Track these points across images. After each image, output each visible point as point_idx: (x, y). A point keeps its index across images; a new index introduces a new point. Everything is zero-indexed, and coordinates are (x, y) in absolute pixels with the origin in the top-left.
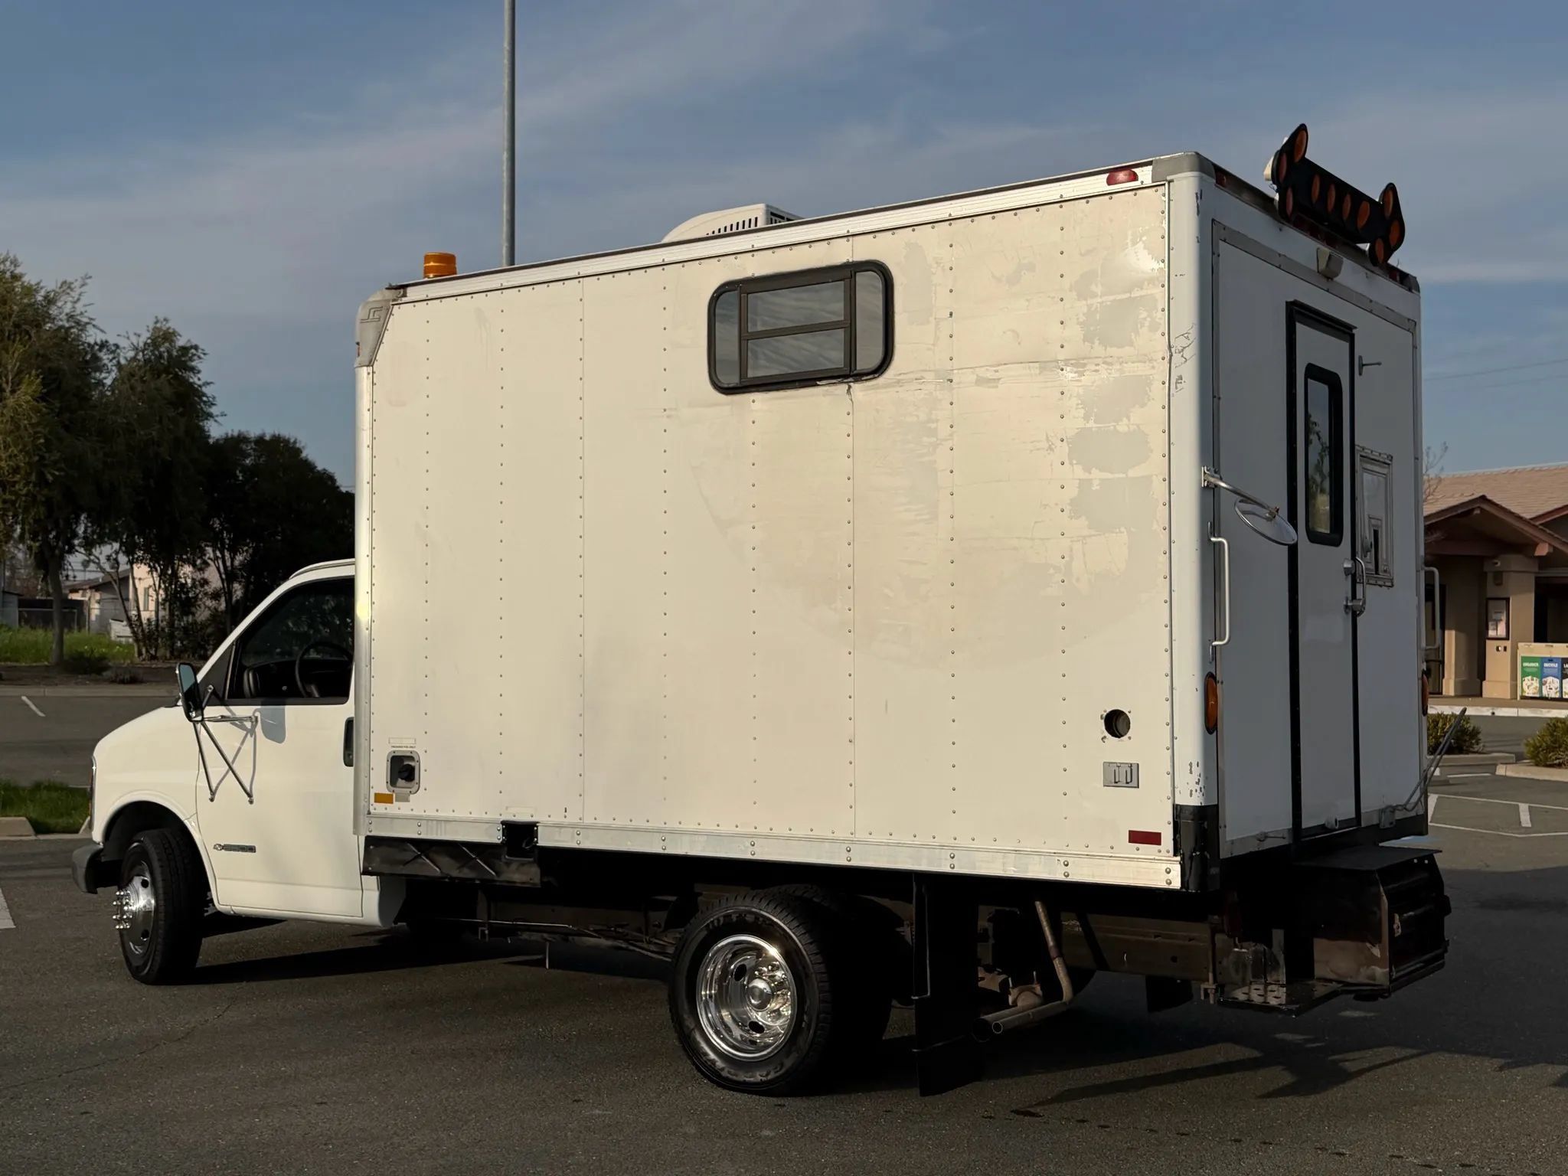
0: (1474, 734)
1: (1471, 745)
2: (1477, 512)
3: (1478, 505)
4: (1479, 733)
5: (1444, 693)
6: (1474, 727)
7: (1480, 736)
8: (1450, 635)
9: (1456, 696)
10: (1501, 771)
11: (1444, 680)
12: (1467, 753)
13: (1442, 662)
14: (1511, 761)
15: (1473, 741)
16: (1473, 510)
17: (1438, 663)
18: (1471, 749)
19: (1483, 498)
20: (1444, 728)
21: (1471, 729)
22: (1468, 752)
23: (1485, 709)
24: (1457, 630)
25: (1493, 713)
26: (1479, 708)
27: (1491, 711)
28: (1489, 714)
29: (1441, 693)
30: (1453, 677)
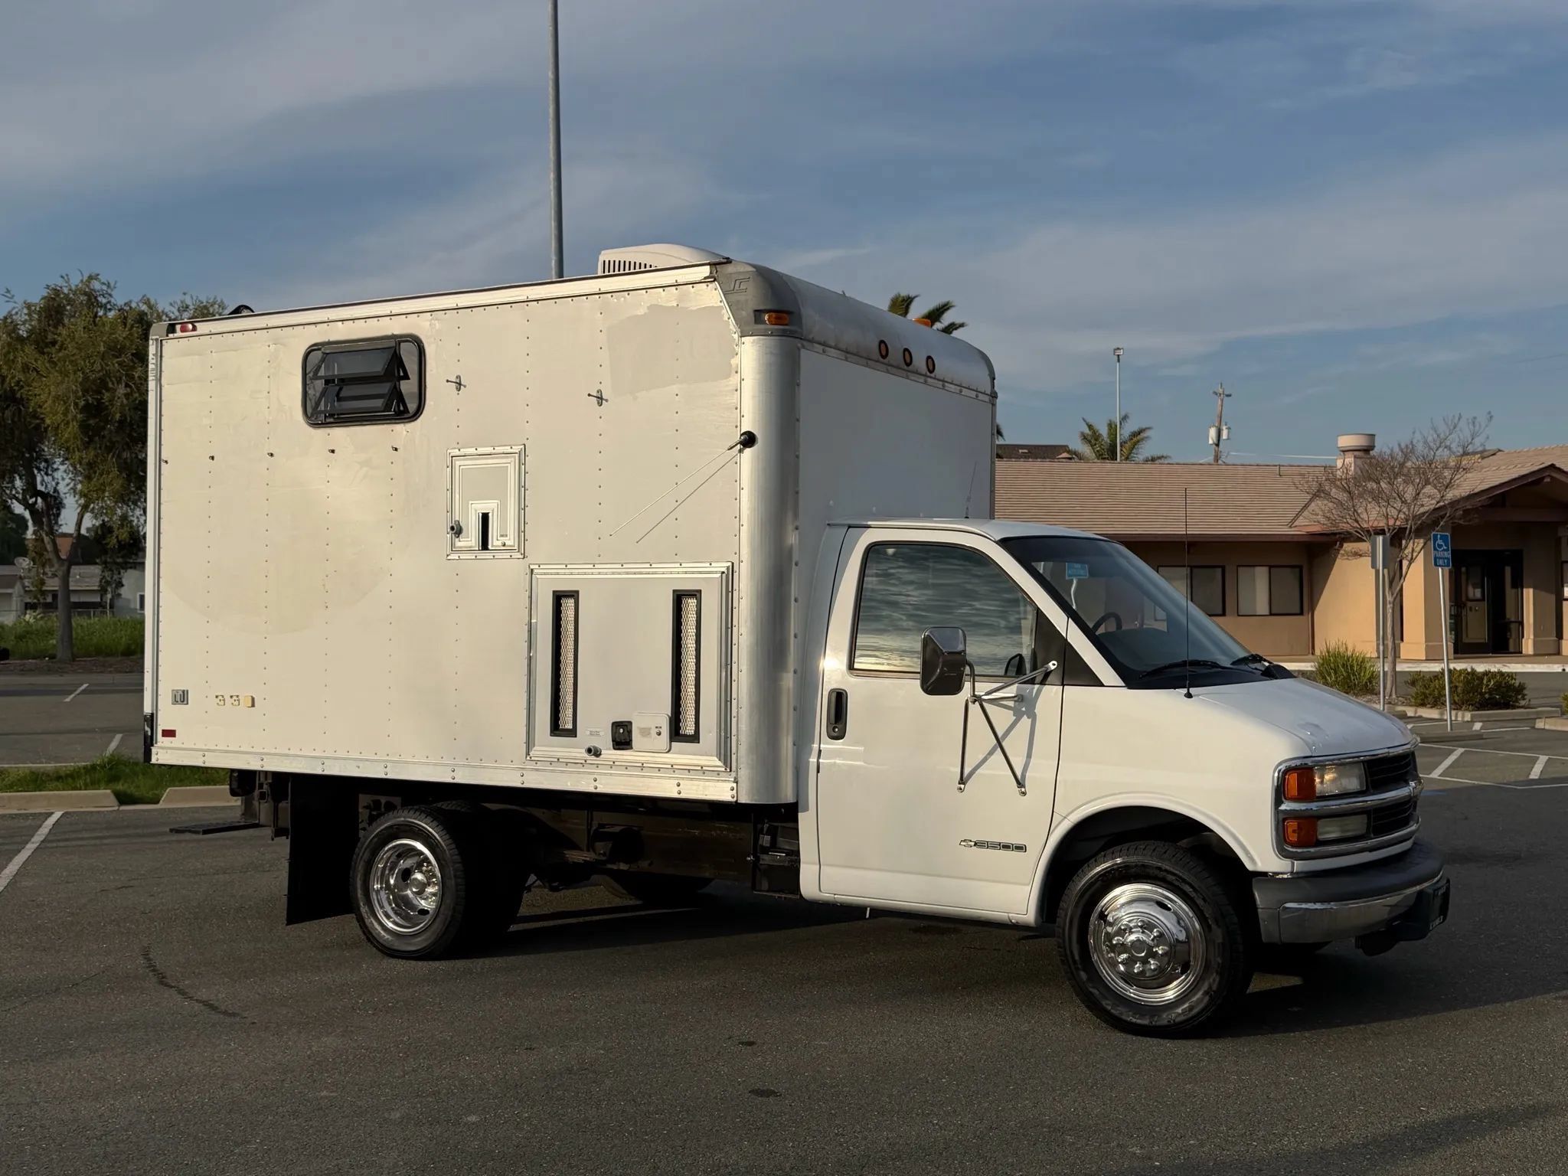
0: (1520, 690)
1: (1517, 700)
2: (1548, 480)
3: (1547, 474)
4: (1525, 688)
5: (1524, 652)
6: (1520, 683)
7: (1525, 692)
8: (1528, 593)
9: (1535, 655)
10: (1540, 724)
11: (1523, 640)
12: (1515, 709)
13: (1521, 623)
14: (1557, 715)
15: (1520, 697)
16: (1543, 478)
17: (1517, 624)
18: (1517, 704)
19: (1552, 466)
20: (1489, 685)
21: (1517, 684)
22: (1514, 707)
23: (1556, 666)
24: (1535, 588)
25: (1564, 670)
26: (1551, 665)
27: (1562, 668)
28: (1560, 670)
29: (1521, 653)
30: (1532, 637)
